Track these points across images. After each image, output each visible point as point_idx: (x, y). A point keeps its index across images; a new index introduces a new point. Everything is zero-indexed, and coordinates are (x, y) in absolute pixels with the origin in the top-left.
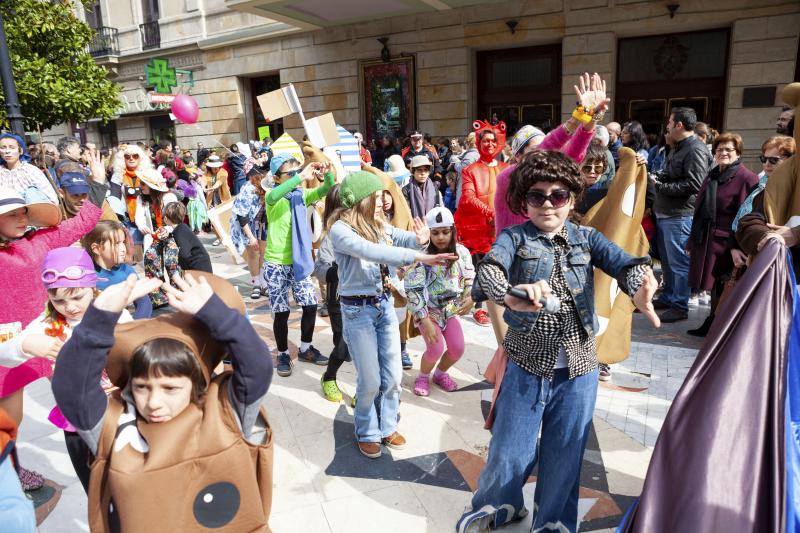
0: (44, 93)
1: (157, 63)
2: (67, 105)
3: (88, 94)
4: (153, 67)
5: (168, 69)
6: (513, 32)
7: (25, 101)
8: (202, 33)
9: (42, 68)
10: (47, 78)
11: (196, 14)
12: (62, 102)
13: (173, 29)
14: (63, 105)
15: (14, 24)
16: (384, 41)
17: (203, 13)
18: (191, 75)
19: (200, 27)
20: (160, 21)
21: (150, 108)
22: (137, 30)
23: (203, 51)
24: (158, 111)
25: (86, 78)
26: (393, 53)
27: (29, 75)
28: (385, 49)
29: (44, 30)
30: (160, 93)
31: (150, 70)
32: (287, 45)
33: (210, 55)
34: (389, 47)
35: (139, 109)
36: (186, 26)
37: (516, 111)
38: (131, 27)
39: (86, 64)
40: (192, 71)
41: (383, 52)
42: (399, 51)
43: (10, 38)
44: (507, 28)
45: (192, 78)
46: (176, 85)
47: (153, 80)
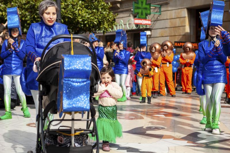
0: (76, 16)
1: (140, 1)
2: (86, 22)
3: (97, 17)
4: (138, 3)
5: (146, 4)
7: (67, 20)
9: (77, 3)
10: (78, 8)
12: (83, 21)
14: (84, 22)
18: (160, 7)
21: (134, 28)
24: (139, 30)
25: (98, 10)
27: (70, 6)
30: (140, 18)
31: (136, 5)
40: (161, 5)
45: (160, 10)
46: (150, 14)
47: (137, 11)
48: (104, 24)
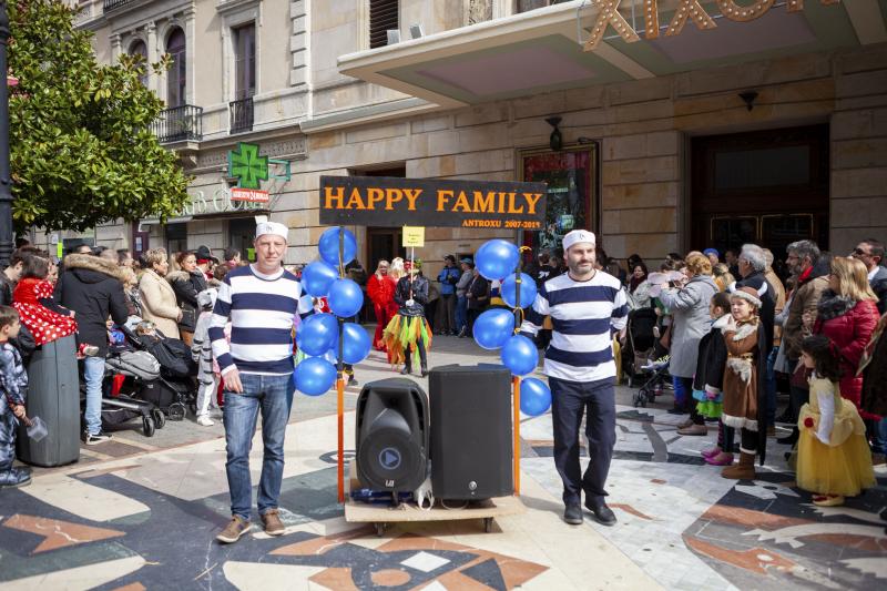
0: (83, 178)
1: (244, 149)
2: (111, 194)
3: (141, 181)
4: (239, 154)
5: (258, 157)
6: (750, 108)
7: (55, 187)
8: (307, 112)
10: (89, 158)
11: (302, 88)
12: (104, 191)
14: (106, 194)
15: (61, 90)
16: (554, 121)
17: (311, 88)
18: (288, 165)
19: (305, 104)
20: (255, 98)
21: (231, 208)
22: (226, 109)
23: (306, 136)
24: (241, 213)
25: (145, 164)
26: (566, 139)
27: (65, 151)
28: (557, 132)
29: (97, 98)
30: (244, 188)
31: (235, 158)
32: (418, 128)
33: (314, 141)
34: (561, 130)
35: (217, 210)
36: (287, 104)
37: (753, 222)
38: (219, 105)
39: (146, 144)
40: (290, 161)
41: (552, 137)
42: (576, 137)
43: (55, 108)
44: (742, 102)
45: (288, 170)
46: (267, 179)
47: (237, 171)
48: (161, 200)
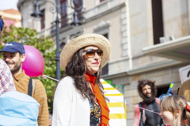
5: (112, 84)
8: (130, 67)
11: (127, 57)
13: (115, 65)
17: (130, 57)
19: (129, 64)
23: (130, 76)
36: (122, 64)
40: (123, 86)
45: (123, 89)
